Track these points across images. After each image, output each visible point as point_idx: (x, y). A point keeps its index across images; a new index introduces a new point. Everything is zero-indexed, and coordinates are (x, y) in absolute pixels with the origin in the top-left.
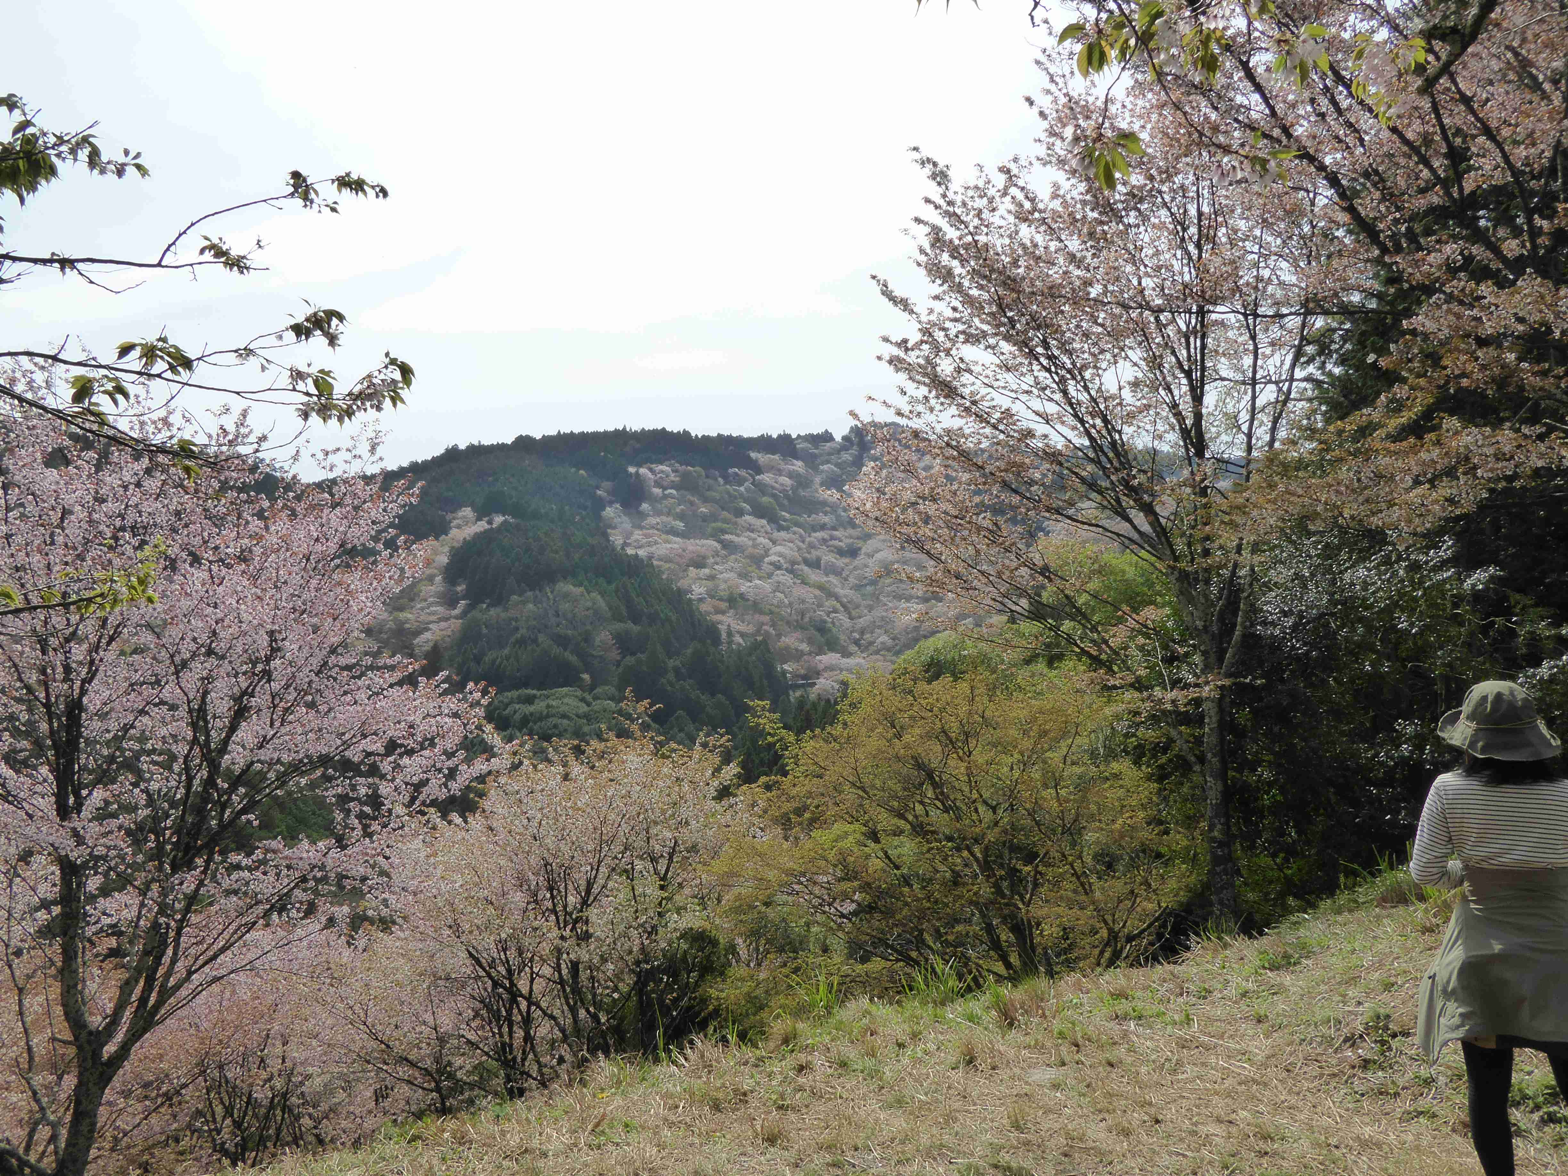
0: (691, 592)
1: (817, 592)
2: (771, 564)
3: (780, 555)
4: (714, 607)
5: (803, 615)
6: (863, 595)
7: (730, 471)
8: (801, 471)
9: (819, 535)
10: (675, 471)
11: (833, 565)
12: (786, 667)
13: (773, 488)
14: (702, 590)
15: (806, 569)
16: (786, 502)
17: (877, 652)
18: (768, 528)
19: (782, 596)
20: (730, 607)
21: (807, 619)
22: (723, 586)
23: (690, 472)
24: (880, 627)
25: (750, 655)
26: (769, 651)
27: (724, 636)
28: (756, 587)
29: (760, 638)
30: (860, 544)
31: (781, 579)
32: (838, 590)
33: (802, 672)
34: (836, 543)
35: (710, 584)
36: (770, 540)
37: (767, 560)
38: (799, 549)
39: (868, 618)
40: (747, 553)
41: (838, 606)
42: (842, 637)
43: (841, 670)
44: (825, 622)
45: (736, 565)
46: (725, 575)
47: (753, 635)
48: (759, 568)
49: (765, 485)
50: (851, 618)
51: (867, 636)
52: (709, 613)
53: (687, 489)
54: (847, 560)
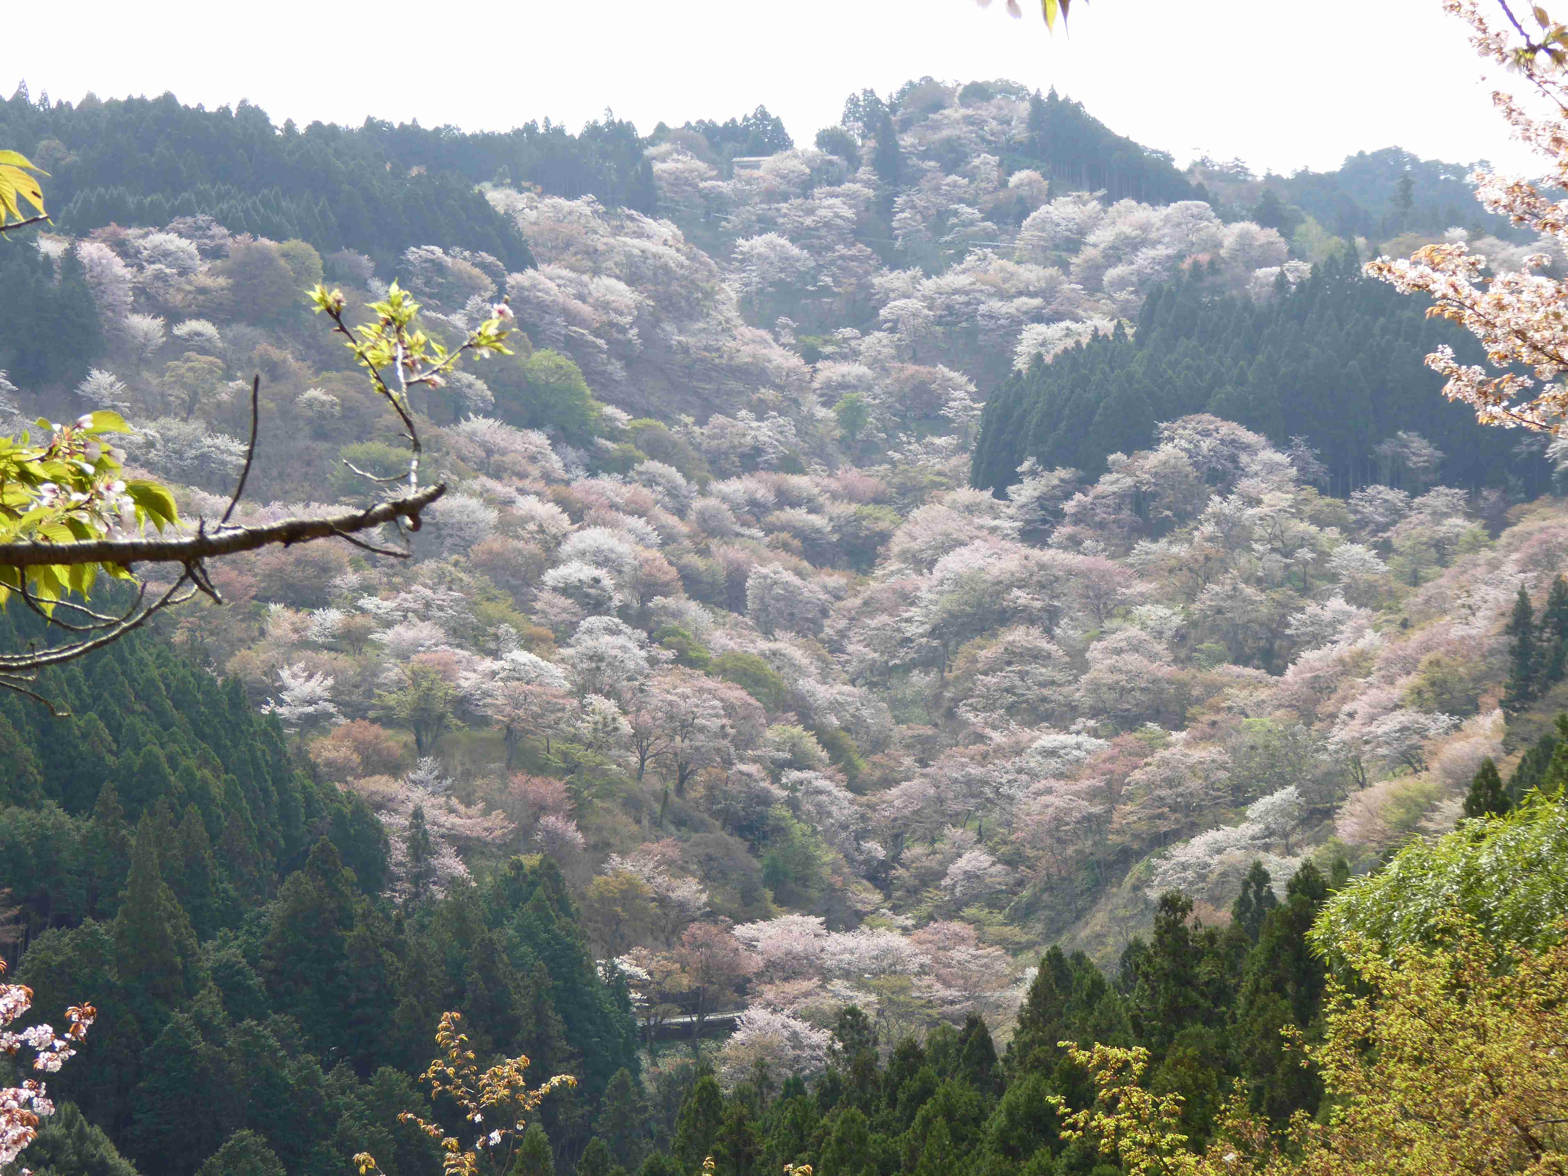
0: (276, 692)
1: (737, 694)
2: (566, 590)
3: (601, 559)
4: (360, 747)
5: (683, 778)
6: (896, 704)
7: (414, 254)
8: (673, 256)
9: (735, 487)
10: (211, 253)
11: (791, 596)
12: (625, 964)
13: (571, 317)
14: (319, 686)
15: (694, 609)
16: (617, 369)
17: (952, 911)
18: (555, 462)
19: (609, 706)
20: (421, 749)
21: (697, 792)
22: (393, 672)
23: (266, 257)
24: (957, 819)
25: (496, 922)
26: (563, 905)
27: (399, 851)
28: (516, 674)
29: (531, 860)
30: (885, 518)
31: (607, 643)
32: (806, 684)
33: (685, 982)
34: (799, 516)
35: (344, 661)
36: (563, 503)
37: (551, 576)
38: (668, 539)
39: (915, 785)
40: (477, 550)
41: (810, 742)
42: (828, 856)
43: (826, 975)
44: (765, 799)
45: (441, 596)
46: (401, 634)
47: (506, 847)
48: (525, 606)
49: (543, 308)
50: (856, 786)
51: (915, 851)
52: (340, 770)
53: (255, 321)
54: (836, 579)
